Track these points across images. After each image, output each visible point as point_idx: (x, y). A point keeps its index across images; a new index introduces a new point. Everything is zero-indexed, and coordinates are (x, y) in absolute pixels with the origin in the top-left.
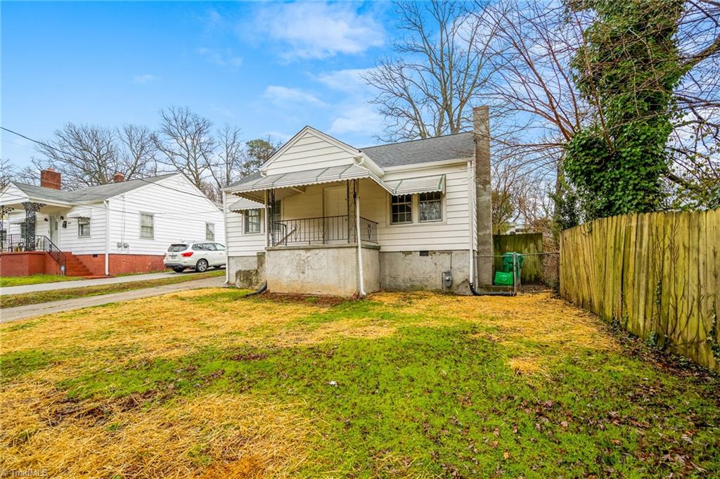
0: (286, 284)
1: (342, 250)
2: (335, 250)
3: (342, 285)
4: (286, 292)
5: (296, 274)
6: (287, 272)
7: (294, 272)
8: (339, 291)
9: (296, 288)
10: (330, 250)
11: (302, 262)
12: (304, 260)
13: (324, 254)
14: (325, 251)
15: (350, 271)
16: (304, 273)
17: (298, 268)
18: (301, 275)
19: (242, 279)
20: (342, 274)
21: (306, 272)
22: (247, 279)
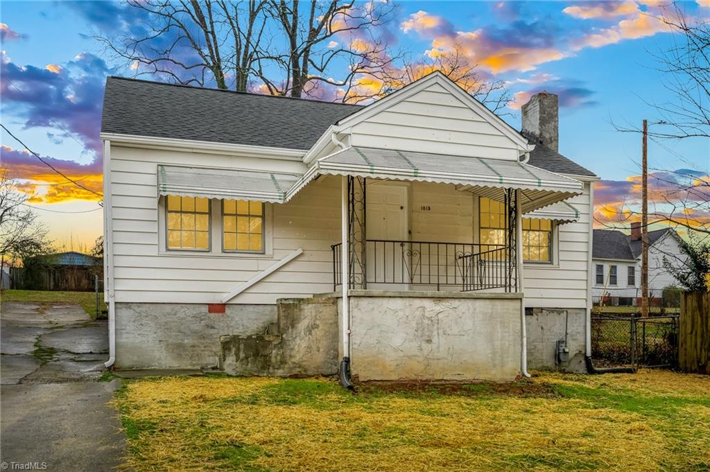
0: (394, 363)
1: (498, 303)
2: (487, 302)
3: (497, 362)
4: (394, 377)
5: (415, 344)
6: (397, 341)
7: (411, 341)
8: (494, 372)
9: (416, 370)
10: (479, 303)
11: (426, 321)
12: (430, 319)
13: (469, 309)
14: (470, 303)
15: (511, 338)
16: (429, 341)
17: (419, 333)
18: (424, 345)
19: (242, 355)
20: (498, 343)
21: (435, 340)
22: (256, 354)
